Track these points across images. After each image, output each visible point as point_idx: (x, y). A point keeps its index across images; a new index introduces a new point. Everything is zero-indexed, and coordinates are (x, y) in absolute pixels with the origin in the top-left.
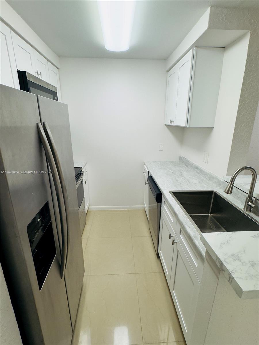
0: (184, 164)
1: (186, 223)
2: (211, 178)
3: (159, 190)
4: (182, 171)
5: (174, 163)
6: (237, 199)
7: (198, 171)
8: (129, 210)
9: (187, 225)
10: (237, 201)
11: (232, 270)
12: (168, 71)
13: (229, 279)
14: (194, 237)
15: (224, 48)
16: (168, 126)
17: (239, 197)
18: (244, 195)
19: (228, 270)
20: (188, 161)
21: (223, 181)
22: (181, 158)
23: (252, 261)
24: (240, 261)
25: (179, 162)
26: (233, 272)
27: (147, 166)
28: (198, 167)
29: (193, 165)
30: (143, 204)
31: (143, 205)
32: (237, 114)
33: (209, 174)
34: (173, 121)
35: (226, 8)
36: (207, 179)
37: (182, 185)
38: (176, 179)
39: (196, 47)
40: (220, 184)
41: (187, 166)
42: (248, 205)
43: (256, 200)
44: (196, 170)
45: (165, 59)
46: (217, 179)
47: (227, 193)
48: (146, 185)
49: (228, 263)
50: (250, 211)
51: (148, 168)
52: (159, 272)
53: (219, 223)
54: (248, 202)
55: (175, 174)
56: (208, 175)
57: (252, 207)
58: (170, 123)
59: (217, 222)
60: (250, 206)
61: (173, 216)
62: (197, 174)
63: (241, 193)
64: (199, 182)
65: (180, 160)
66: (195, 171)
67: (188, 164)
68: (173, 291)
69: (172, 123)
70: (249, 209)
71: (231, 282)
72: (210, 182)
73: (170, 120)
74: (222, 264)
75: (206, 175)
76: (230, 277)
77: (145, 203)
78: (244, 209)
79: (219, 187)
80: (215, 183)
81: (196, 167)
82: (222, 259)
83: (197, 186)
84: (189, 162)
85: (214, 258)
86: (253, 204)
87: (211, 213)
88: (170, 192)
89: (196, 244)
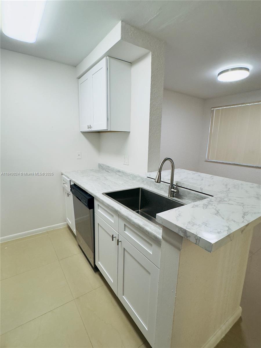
0: (104, 170)
1: (130, 216)
2: (134, 177)
3: (90, 195)
4: (105, 176)
5: (94, 171)
6: (160, 190)
7: (120, 174)
8: (48, 232)
9: (133, 217)
10: (161, 191)
11: (196, 233)
12: (79, 78)
13: (197, 241)
14: (144, 225)
15: (131, 63)
16: (84, 133)
17: (161, 188)
18: (166, 185)
19: (193, 234)
20: (108, 167)
21: (146, 178)
22: (100, 165)
23: (204, 223)
24: (196, 225)
25: (98, 170)
26: (197, 233)
27: (66, 176)
28: (120, 171)
29: (114, 169)
30: (65, 220)
31: (66, 222)
32: (150, 118)
33: (131, 174)
34: (91, 126)
35: (133, 26)
36: (130, 179)
37: (111, 187)
38: (103, 183)
39: (108, 56)
40: (143, 181)
41: (108, 172)
42: (171, 191)
43: (177, 187)
44: (118, 173)
45: (75, 65)
46: (139, 177)
47: (157, 182)
48: (68, 196)
49: (190, 229)
50: (173, 196)
51: (68, 178)
52: (101, 286)
53: (149, 215)
54: (171, 189)
55: (100, 179)
56: (131, 176)
57: (175, 192)
58: (88, 129)
59: (147, 215)
60: (174, 192)
61: (113, 216)
62: (120, 177)
63: (163, 184)
64: (125, 183)
65: (99, 167)
66: (117, 175)
67: (109, 169)
68: (123, 296)
69: (90, 128)
70: (172, 195)
71: (199, 243)
72: (134, 181)
73: (88, 126)
74: (185, 232)
75: (129, 176)
76: (196, 240)
77: (67, 219)
78: (169, 196)
79: (143, 183)
80: (139, 181)
81: (118, 170)
82: (184, 228)
83: (124, 186)
84: (110, 168)
85: (176, 230)
86: (175, 189)
87: (140, 209)
88: (103, 194)
89: (148, 230)
